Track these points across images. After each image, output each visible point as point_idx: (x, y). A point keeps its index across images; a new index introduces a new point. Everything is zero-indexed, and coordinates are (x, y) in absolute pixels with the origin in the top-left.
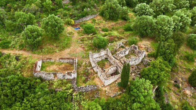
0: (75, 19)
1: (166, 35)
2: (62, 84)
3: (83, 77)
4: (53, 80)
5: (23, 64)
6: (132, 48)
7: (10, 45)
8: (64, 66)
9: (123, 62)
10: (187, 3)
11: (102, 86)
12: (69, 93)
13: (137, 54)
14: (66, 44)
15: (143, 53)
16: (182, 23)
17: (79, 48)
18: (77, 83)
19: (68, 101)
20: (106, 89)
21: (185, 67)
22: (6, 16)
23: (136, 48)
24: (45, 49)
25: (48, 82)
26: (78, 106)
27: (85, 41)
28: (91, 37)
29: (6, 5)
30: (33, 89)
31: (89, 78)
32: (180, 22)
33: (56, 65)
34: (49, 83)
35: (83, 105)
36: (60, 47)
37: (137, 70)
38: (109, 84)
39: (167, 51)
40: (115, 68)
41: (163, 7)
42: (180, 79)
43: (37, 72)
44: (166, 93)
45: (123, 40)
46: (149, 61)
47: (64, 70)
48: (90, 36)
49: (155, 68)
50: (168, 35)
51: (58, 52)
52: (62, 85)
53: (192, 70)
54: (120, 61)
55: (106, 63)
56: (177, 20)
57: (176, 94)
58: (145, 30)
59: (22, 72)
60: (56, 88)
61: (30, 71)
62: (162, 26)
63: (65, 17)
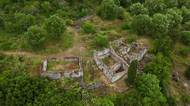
0: (74, 19)
1: (162, 32)
2: (70, 82)
3: (89, 75)
4: (60, 79)
5: (28, 65)
6: (133, 45)
7: (12, 47)
8: (69, 65)
9: (127, 59)
10: (176, 2)
11: (109, 82)
12: (78, 91)
13: (138, 51)
14: (69, 44)
15: (144, 50)
16: (174, 20)
17: (82, 48)
18: (84, 81)
19: (79, 99)
20: (113, 85)
21: (180, 62)
22: (5, 17)
23: (136, 45)
24: (48, 50)
25: (56, 81)
26: (88, 103)
27: (86, 41)
28: (91, 36)
29: (4, 7)
30: (42, 89)
31: (95, 76)
32: (173, 20)
33: (62, 64)
34: (56, 83)
35: (94, 102)
36: (63, 47)
37: (140, 66)
38: (116, 80)
39: (165, 47)
40: (119, 65)
41: (155, 7)
42: (177, 73)
43: (44, 72)
44: (167, 86)
45: (122, 38)
46: (150, 57)
47: (70, 69)
48: (89, 35)
49: (157, 63)
50: (165, 32)
51: (61, 51)
52: (70, 84)
53: (187, 64)
54: (124, 58)
55: (110, 61)
56: (171, 18)
57: (176, 88)
58: (143, 28)
59: (28, 73)
60: (64, 87)
61: (36, 71)
62: (159, 24)
63: (64, 18)
